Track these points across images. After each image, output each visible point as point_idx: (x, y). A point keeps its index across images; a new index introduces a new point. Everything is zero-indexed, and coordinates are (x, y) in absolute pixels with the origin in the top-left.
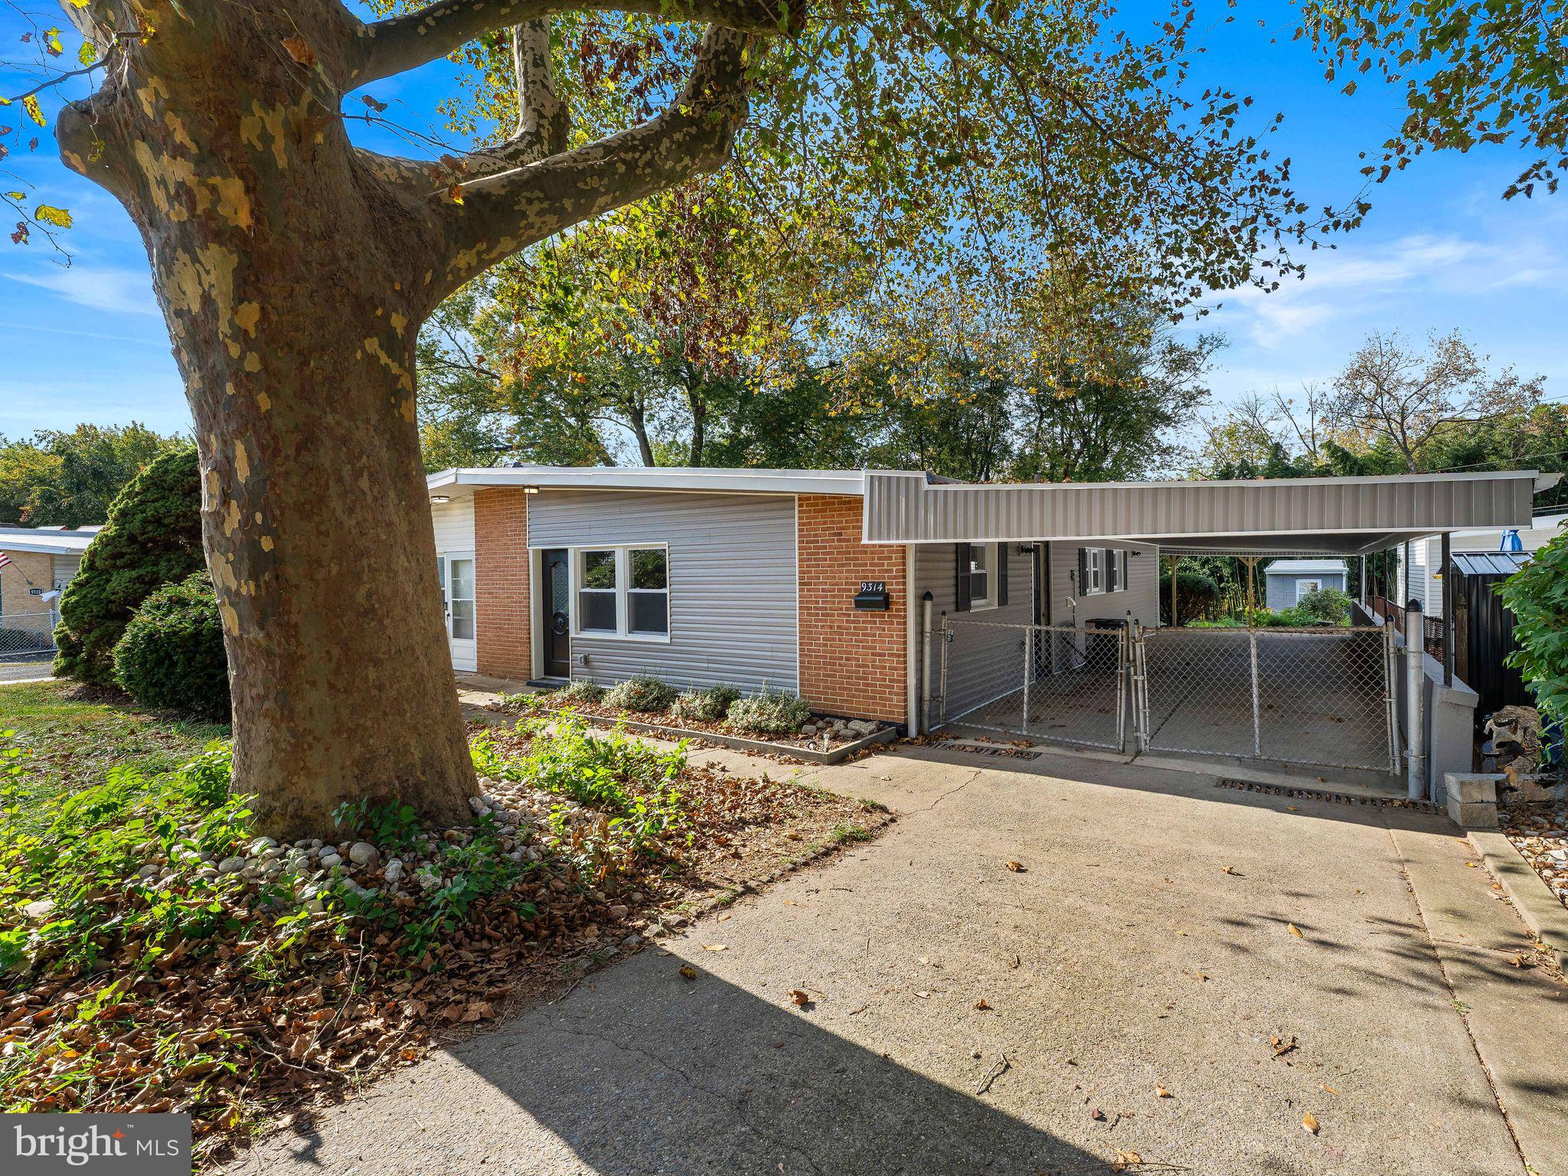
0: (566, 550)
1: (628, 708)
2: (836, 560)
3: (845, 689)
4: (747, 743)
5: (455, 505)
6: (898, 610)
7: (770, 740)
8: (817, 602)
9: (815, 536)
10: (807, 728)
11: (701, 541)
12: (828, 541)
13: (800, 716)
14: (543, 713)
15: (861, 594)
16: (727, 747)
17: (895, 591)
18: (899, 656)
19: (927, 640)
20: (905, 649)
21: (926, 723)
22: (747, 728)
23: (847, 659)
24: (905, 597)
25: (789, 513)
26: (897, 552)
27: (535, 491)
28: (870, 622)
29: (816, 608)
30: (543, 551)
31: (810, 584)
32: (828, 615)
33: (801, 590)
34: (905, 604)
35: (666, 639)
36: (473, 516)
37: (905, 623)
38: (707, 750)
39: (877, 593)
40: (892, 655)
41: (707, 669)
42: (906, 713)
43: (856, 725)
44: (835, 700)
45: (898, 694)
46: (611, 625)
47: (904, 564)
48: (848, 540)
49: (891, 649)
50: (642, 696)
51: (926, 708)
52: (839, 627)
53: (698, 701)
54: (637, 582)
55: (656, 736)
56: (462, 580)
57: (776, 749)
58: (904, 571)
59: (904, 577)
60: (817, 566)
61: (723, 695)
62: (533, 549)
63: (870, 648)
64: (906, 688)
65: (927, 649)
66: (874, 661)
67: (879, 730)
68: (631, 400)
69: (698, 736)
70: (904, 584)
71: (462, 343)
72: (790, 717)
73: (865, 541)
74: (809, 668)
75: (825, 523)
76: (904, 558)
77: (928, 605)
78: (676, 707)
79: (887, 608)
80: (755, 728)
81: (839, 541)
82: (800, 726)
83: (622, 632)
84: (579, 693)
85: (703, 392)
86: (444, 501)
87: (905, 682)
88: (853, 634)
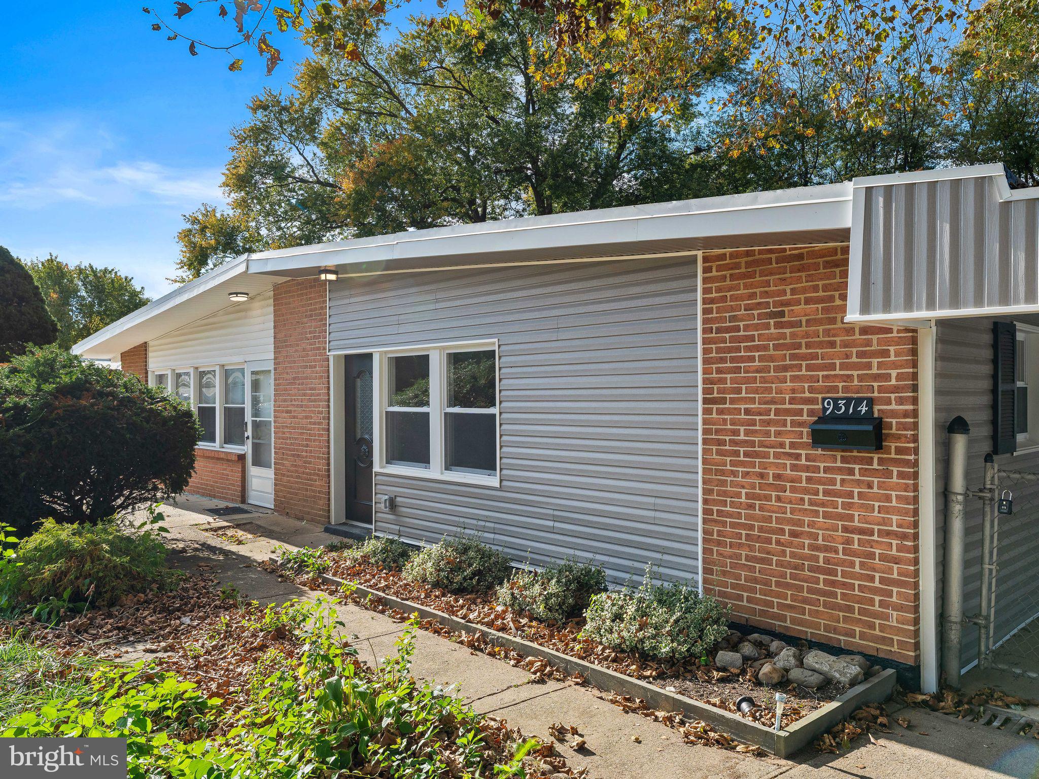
0: (369, 356)
1: (436, 585)
2: (772, 359)
3: (788, 586)
4: (622, 683)
5: (256, 304)
6: (899, 451)
7: (661, 676)
8: (736, 433)
9: (733, 319)
10: (724, 656)
11: (546, 337)
12: (756, 327)
13: (712, 634)
14: (326, 581)
15: (822, 420)
16: (585, 684)
17: (894, 414)
18: (904, 536)
19: (957, 509)
20: (916, 525)
21: (953, 665)
22: (618, 648)
23: (793, 534)
24: (915, 426)
25: (685, 283)
26: (899, 341)
27: (332, 277)
28: (840, 470)
29: (733, 443)
30: (348, 358)
31: (723, 401)
32: (756, 455)
33: (706, 411)
34: (915, 439)
35: (494, 482)
36: (271, 317)
37: (916, 476)
38: (552, 685)
39: (856, 418)
40: (888, 534)
41: (552, 530)
42: (917, 646)
43: (816, 659)
44: (770, 604)
45: (898, 608)
46: (423, 458)
47: (915, 364)
48: (799, 324)
49: (884, 522)
50: (456, 568)
51: (954, 635)
52: (777, 477)
53: (537, 588)
54: (456, 398)
55: (471, 645)
56: (261, 396)
57: (676, 705)
58: (915, 376)
59: (915, 388)
60: (738, 370)
61: (577, 579)
62: (335, 353)
63: (841, 517)
64: (917, 597)
65: (957, 525)
66: (849, 541)
67: (867, 675)
68: (472, 202)
69: (536, 653)
70: (915, 401)
71: (309, 157)
72: (694, 634)
73: (853, 316)
74: (719, 543)
75: (752, 296)
76: (914, 352)
77: (960, 443)
78: (503, 592)
79: (879, 446)
80: (634, 649)
81: (778, 325)
82: (712, 651)
83: (436, 470)
84: (374, 553)
85: (550, 188)
86: (242, 299)
87: (916, 585)
88: (806, 491)
